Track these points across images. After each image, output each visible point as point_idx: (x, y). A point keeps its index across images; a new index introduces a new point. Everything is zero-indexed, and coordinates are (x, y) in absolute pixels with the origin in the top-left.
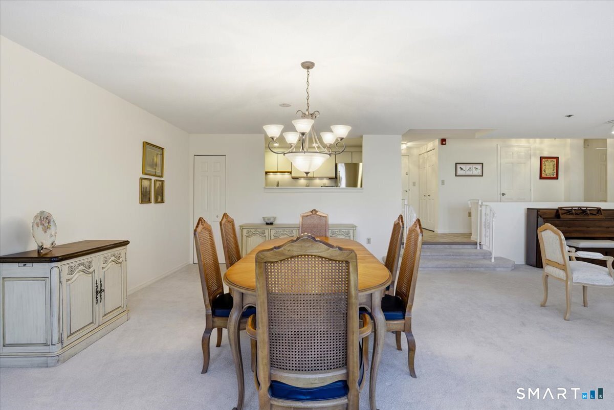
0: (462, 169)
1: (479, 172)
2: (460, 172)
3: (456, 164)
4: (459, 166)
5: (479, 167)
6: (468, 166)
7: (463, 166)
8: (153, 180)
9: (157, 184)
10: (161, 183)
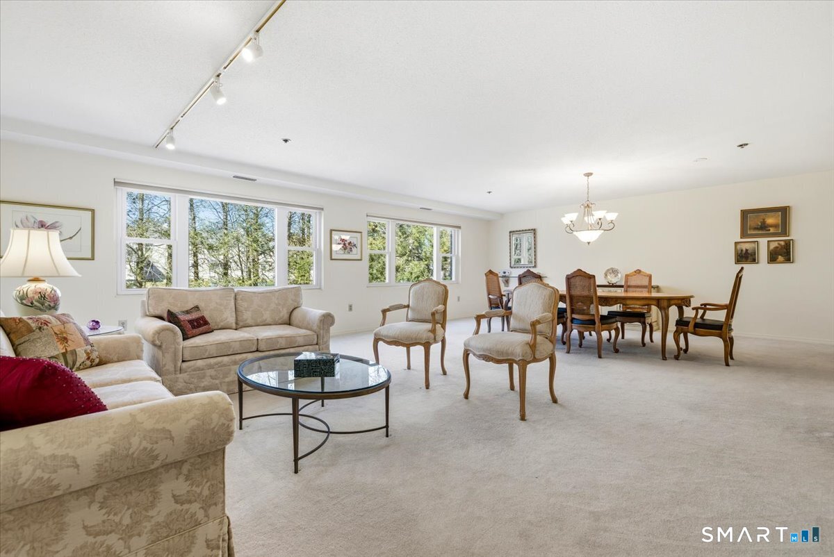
8: (763, 242)
9: (773, 246)
10: (783, 243)
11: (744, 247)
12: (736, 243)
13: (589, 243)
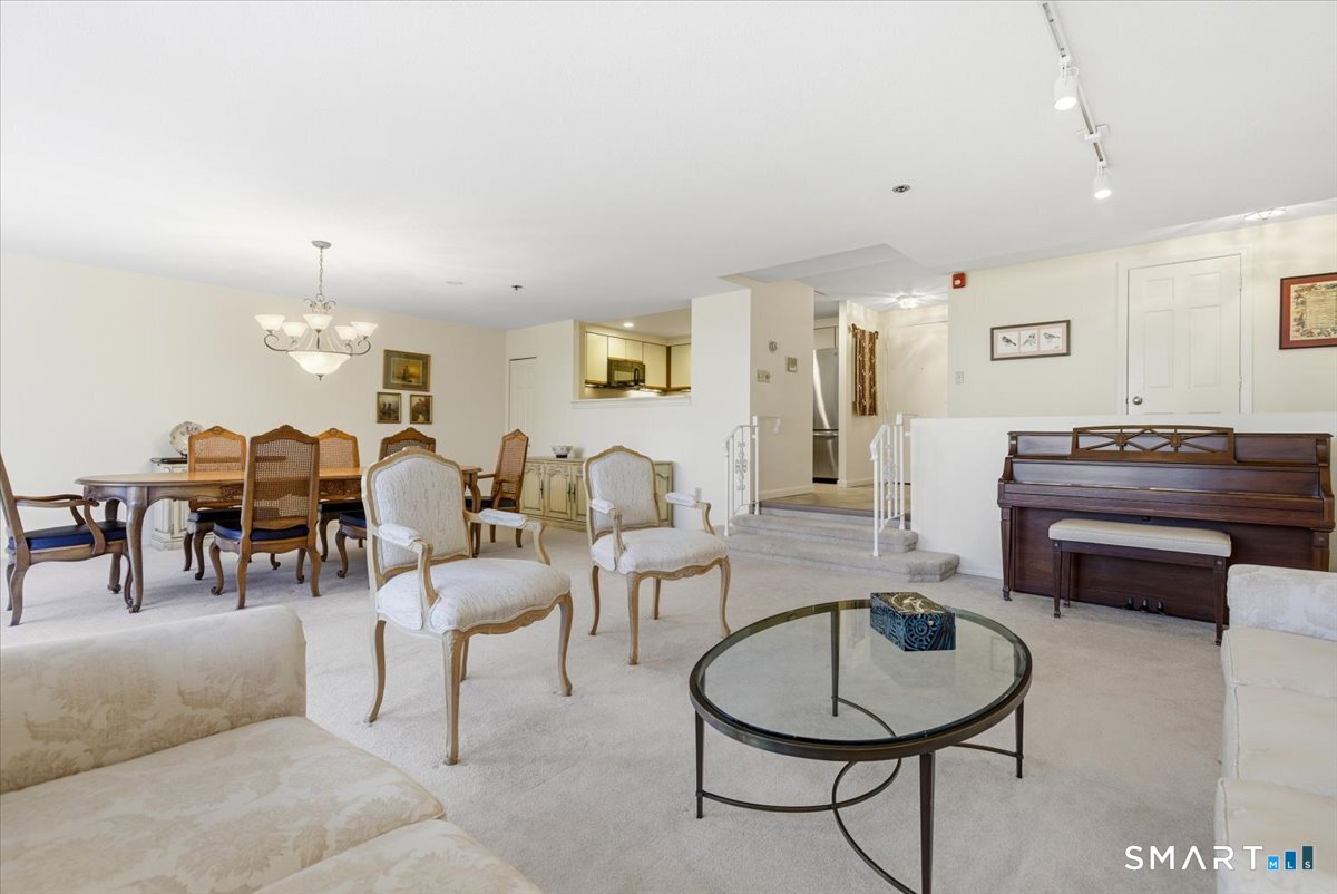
0: (1008, 341)
1: (1058, 344)
2: (1002, 349)
3: (992, 329)
4: (999, 335)
5: (1059, 330)
6: (1026, 333)
7: (1011, 334)
8: (406, 394)
9: (416, 400)
10: (423, 399)
11: (388, 400)
12: (379, 394)
13: (321, 376)
